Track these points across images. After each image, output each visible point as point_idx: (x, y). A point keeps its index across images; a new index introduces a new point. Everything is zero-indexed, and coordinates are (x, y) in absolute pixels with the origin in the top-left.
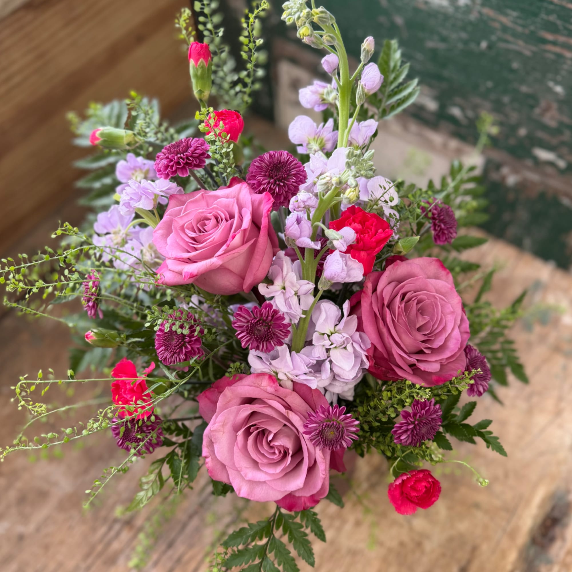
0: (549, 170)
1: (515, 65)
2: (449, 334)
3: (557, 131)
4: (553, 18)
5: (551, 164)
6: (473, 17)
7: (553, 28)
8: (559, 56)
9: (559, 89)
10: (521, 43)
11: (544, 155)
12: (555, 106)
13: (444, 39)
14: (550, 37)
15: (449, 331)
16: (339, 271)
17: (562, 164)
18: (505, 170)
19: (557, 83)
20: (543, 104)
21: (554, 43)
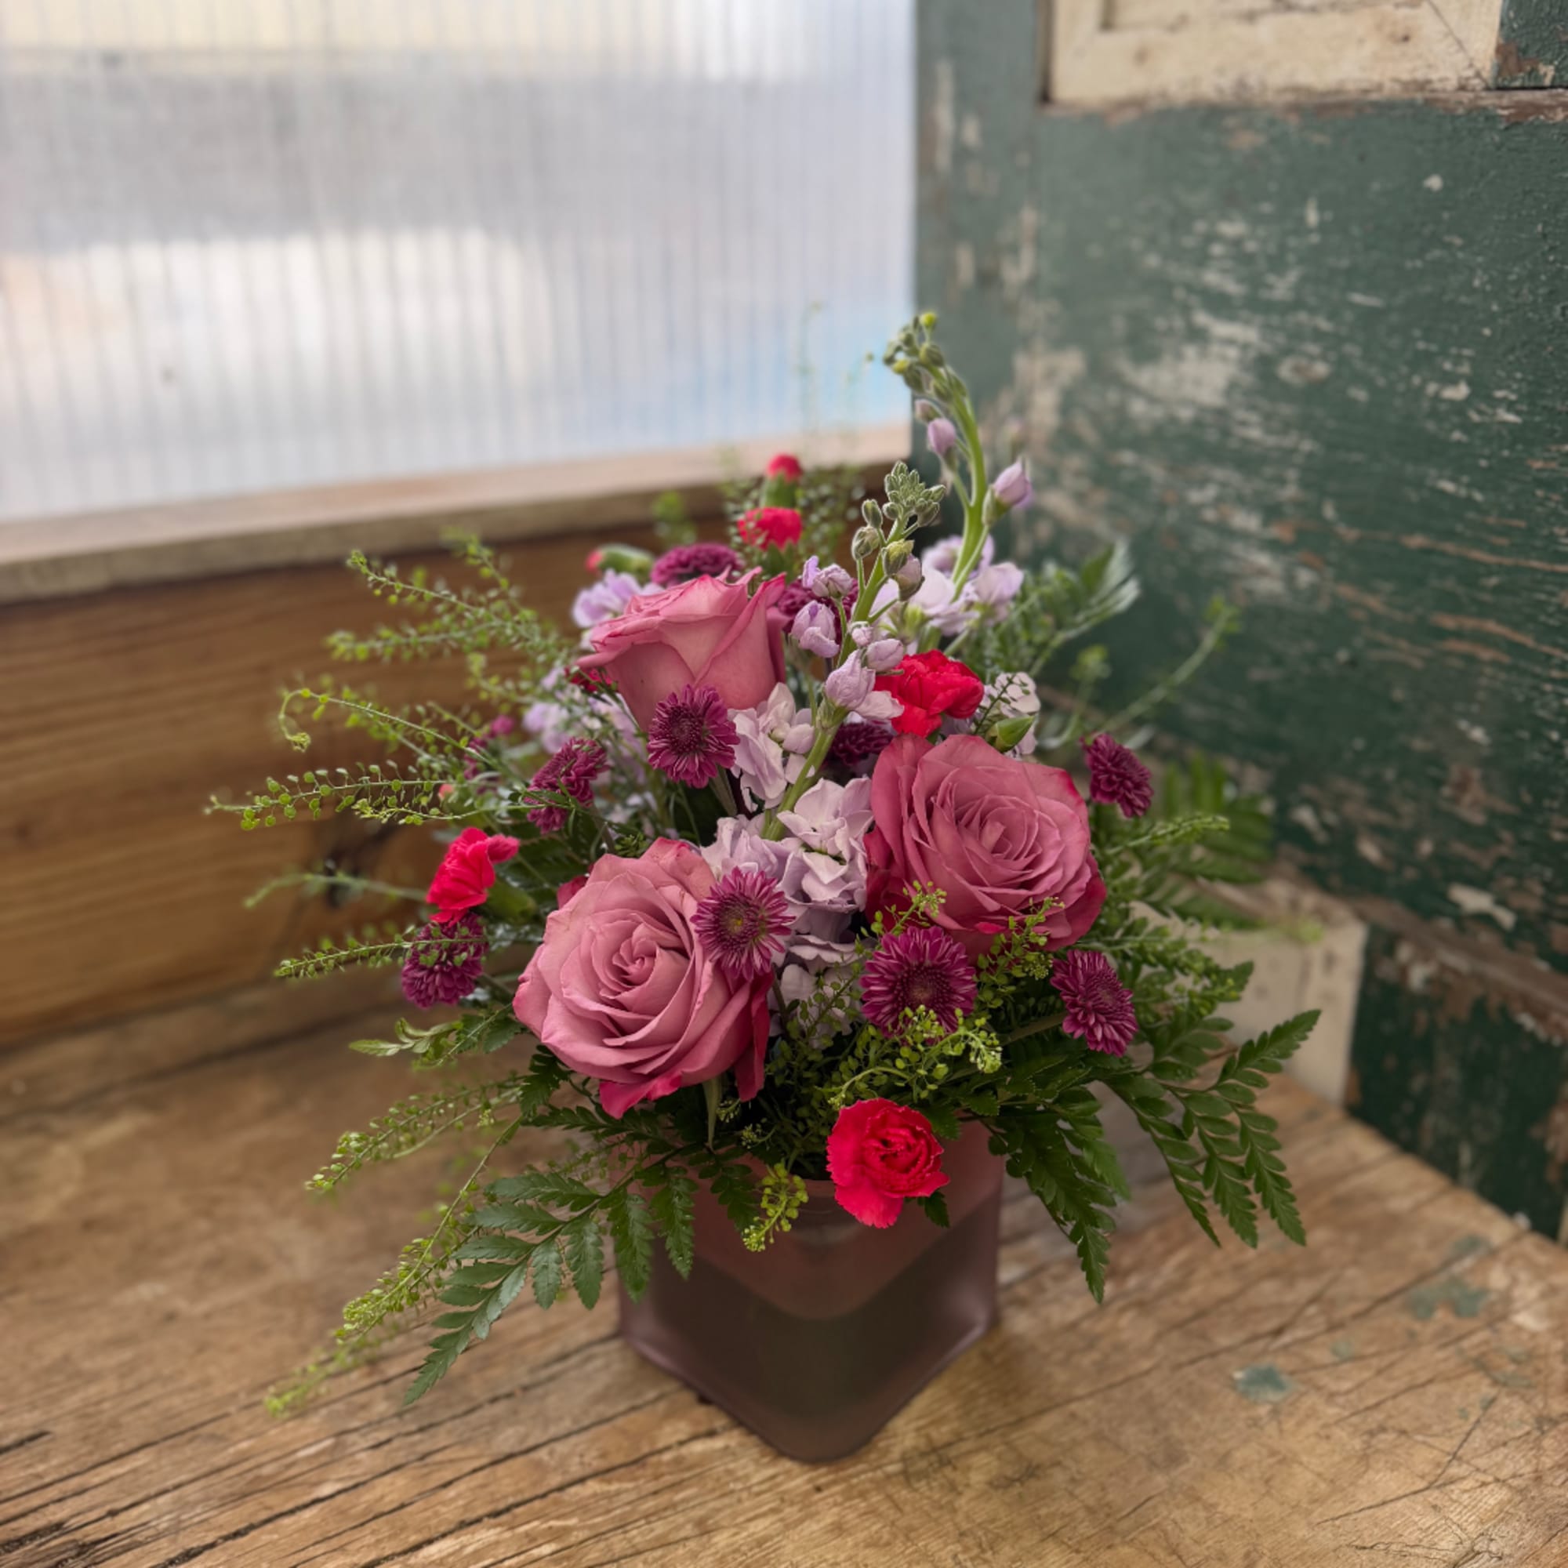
0: (1485, 937)
1: (1398, 694)
3: (1484, 836)
4: (1450, 584)
5: (1485, 919)
6: (1322, 606)
7: (1451, 603)
8: (1470, 659)
9: (1478, 734)
10: (1403, 644)
11: (1472, 900)
12: (1476, 773)
13: (1278, 661)
14: (1449, 622)
17: (1507, 918)
18: (1404, 953)
19: (1476, 721)
20: (1455, 773)
21: (1458, 635)
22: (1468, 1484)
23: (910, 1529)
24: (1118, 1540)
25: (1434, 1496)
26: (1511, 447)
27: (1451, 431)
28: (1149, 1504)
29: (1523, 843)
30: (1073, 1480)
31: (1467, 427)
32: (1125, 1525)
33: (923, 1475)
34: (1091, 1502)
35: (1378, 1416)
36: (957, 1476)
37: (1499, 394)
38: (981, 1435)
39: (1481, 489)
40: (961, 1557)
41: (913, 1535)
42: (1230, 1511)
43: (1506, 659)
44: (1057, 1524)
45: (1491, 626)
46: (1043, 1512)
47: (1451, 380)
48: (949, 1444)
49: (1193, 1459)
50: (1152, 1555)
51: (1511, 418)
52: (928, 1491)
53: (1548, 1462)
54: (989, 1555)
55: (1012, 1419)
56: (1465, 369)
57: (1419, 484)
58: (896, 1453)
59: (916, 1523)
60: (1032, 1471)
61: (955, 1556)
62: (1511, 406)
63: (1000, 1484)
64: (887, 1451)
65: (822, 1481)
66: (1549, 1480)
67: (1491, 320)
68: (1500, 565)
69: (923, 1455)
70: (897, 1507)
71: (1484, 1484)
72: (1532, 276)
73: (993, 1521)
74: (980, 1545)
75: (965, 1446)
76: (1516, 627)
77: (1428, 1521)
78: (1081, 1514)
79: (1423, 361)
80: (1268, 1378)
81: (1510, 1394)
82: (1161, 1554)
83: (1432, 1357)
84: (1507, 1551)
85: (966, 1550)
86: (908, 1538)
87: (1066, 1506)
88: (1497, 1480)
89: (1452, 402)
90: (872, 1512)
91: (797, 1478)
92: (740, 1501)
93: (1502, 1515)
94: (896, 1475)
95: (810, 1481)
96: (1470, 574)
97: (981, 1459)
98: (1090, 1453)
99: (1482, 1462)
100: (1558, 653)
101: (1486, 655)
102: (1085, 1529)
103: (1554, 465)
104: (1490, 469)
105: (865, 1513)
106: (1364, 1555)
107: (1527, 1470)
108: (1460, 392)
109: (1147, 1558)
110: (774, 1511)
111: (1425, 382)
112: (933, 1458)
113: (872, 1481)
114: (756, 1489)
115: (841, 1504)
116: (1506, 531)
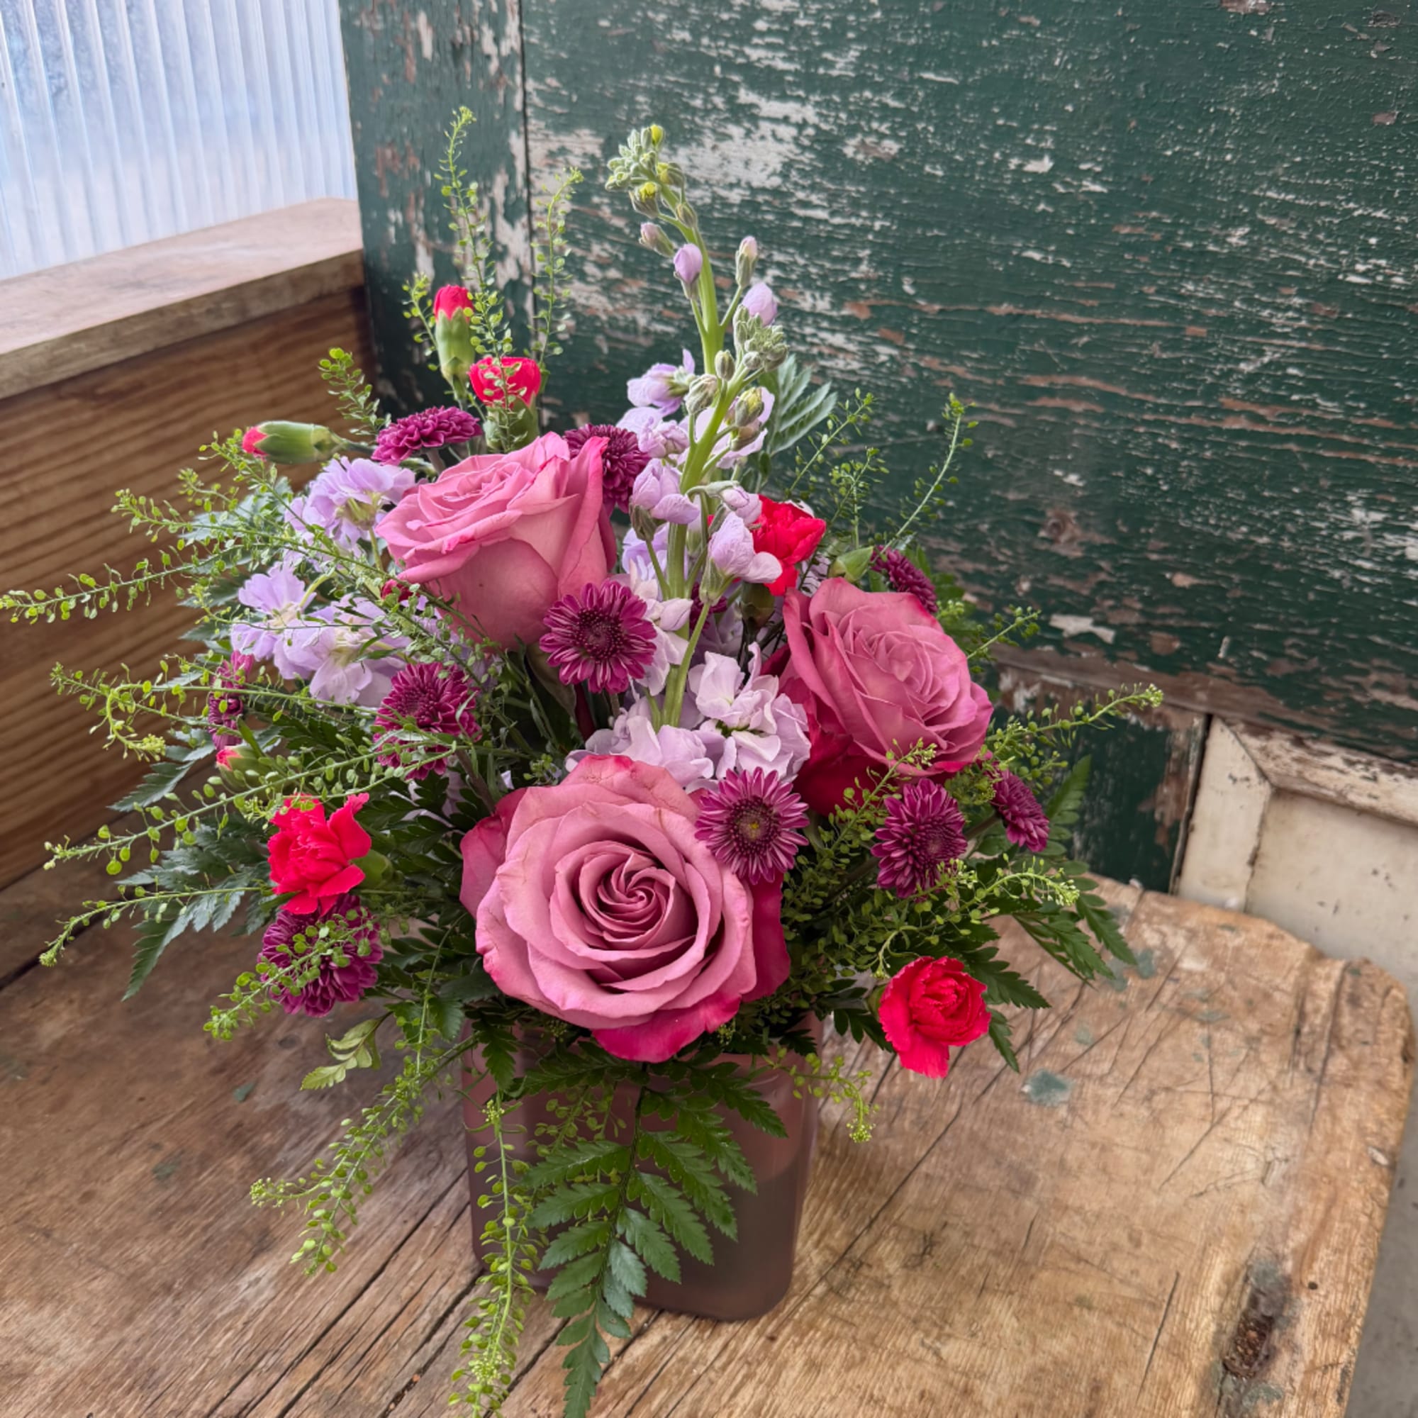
0: (1088, 653)
1: (991, 452)
2: (955, 703)
3: (1086, 566)
4: (1040, 346)
5: (1087, 638)
6: (906, 378)
7: (1042, 364)
8: (1064, 413)
9: (1073, 479)
10: (994, 406)
11: (1072, 625)
12: (1072, 514)
14: (1040, 382)
15: (953, 698)
16: (741, 537)
17: (1107, 635)
18: (1008, 681)
19: (1070, 468)
20: (1051, 516)
21: (1050, 392)
22: (1236, 1112)
23: (871, 1338)
24: (1033, 1269)
25: (1220, 1131)
26: (1099, 214)
27: (1037, 202)
28: (1035, 1228)
29: (1121, 568)
30: (966, 1234)
31: (1053, 198)
32: (1029, 1255)
33: (848, 1285)
34: (992, 1246)
35: (1143, 1084)
36: (875, 1272)
37: (1084, 167)
38: (869, 1226)
39: (1069, 256)
40: (928, 1341)
41: (877, 1341)
42: (1095, 1207)
43: (1100, 410)
44: (981, 1279)
45: (1084, 381)
46: (963, 1272)
47: (1037, 154)
48: (850, 1247)
49: (1040, 1175)
50: (1066, 1269)
51: (1097, 188)
52: (861, 1299)
53: (1273, 1072)
54: (947, 1329)
55: (884, 1201)
56: (1049, 143)
57: (1005, 255)
58: (813, 1276)
59: (872, 1329)
60: (930, 1243)
61: (923, 1344)
62: (1096, 177)
63: (914, 1263)
64: (804, 1277)
65: (770, 1329)
66: (1280, 1086)
67: (1073, 95)
68: (1091, 324)
69: (835, 1266)
70: (847, 1323)
71: (1246, 1108)
72: (1114, 56)
73: (931, 1298)
74: (935, 1324)
75: (865, 1242)
76: (1108, 379)
77: (1228, 1153)
78: (992, 1260)
79: (1002, 137)
80: (1048, 1084)
81: (1218, 1029)
82: (1072, 1266)
83: (1148, 1021)
84: (1289, 1153)
85: (927, 1334)
86: (876, 1347)
87: (978, 1259)
88: (1252, 1101)
89: (1035, 174)
90: (830, 1338)
91: (749, 1339)
92: (712, 1383)
93: (1271, 1128)
94: (826, 1294)
95: (760, 1334)
96: (1060, 335)
97: (884, 1248)
98: (963, 1204)
99: (1233, 1091)
100: (1150, 398)
101: (1078, 407)
102: (1003, 1271)
103: (1141, 230)
104: (1077, 235)
105: (826, 1342)
106: (1206, 1200)
107: (1264, 1084)
108: (1045, 165)
109: (1064, 1273)
110: (748, 1377)
111: (1006, 157)
112: (846, 1265)
113: (810, 1309)
114: (718, 1364)
115: (800, 1343)
116: (1096, 293)
